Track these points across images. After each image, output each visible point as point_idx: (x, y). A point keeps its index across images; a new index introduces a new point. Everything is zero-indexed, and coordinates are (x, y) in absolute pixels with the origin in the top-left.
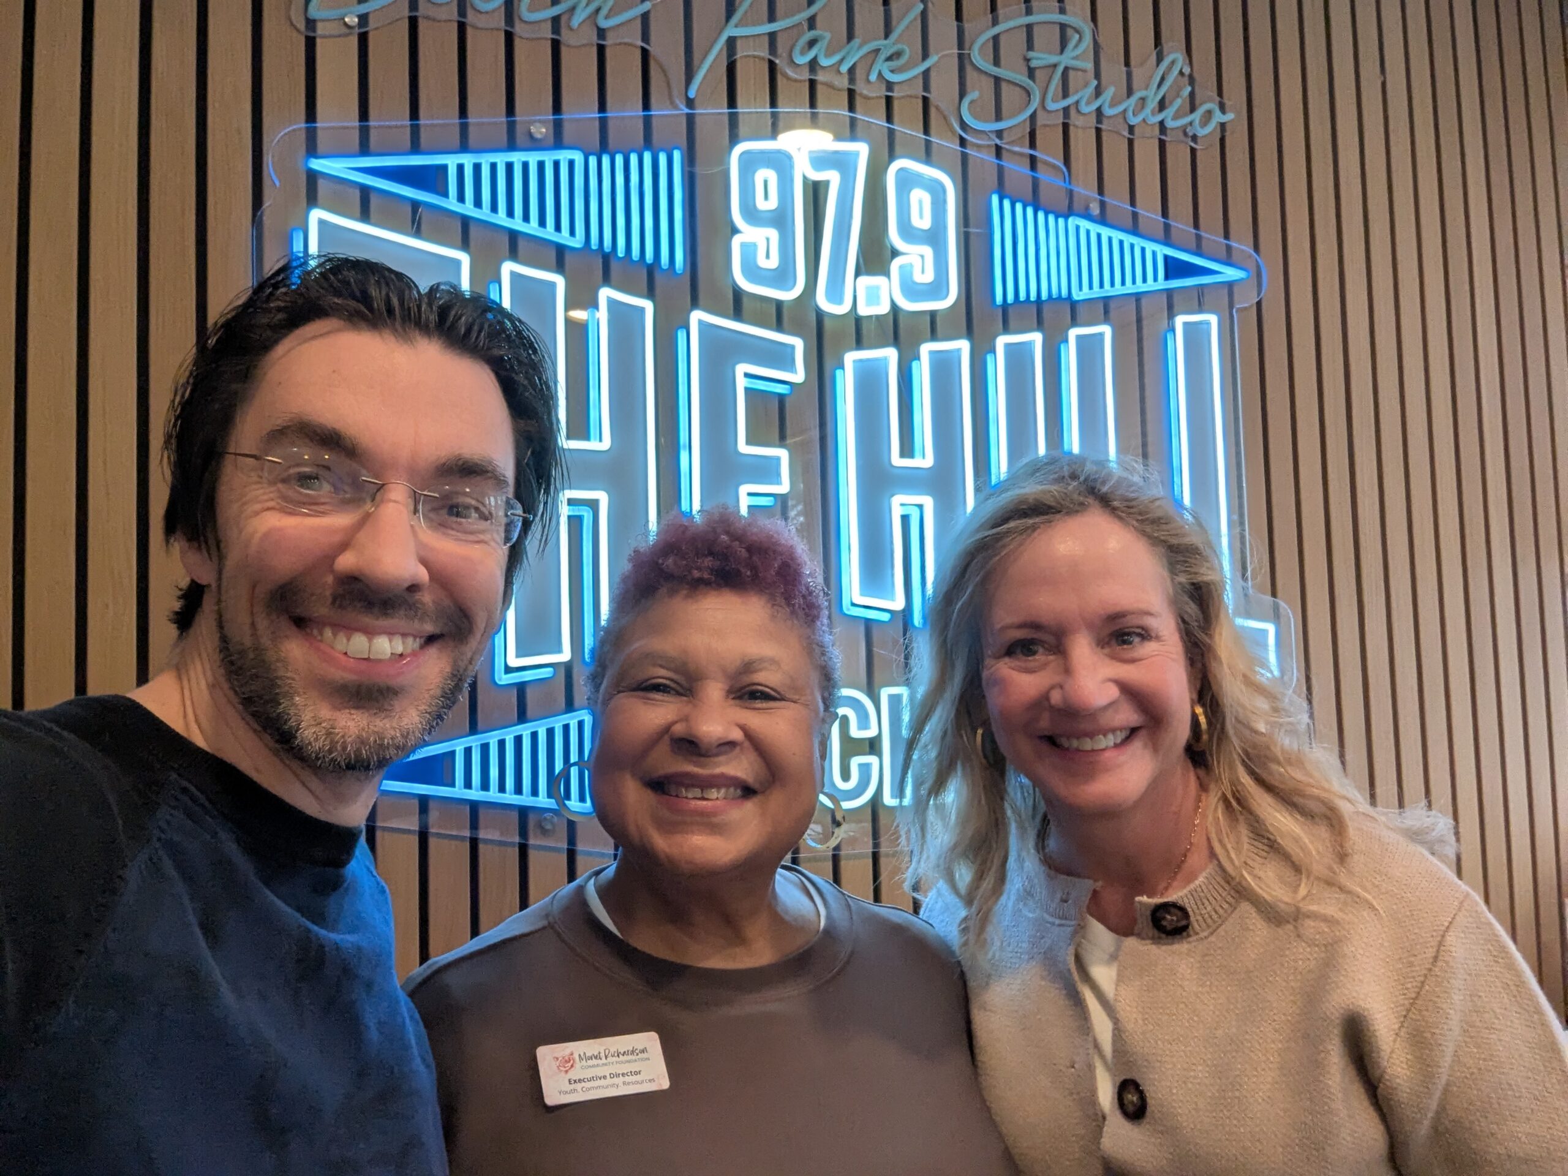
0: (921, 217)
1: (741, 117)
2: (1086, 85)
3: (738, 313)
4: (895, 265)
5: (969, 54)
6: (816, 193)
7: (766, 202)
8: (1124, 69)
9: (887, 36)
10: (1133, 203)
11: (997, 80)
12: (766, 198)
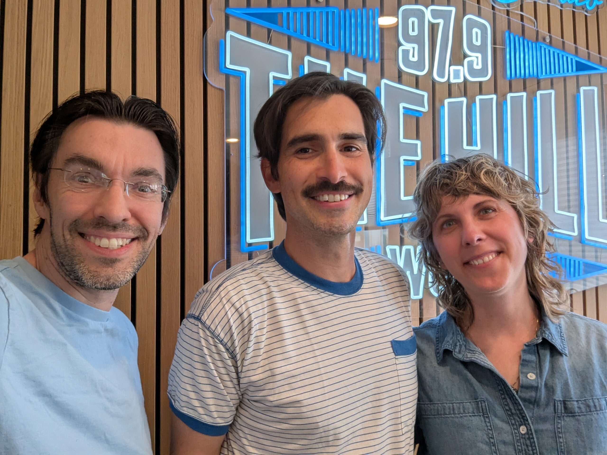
0: (477, 40)
3: (400, 81)
4: (466, 61)
6: (433, 28)
7: (413, 32)
10: (562, 37)
12: (413, 30)
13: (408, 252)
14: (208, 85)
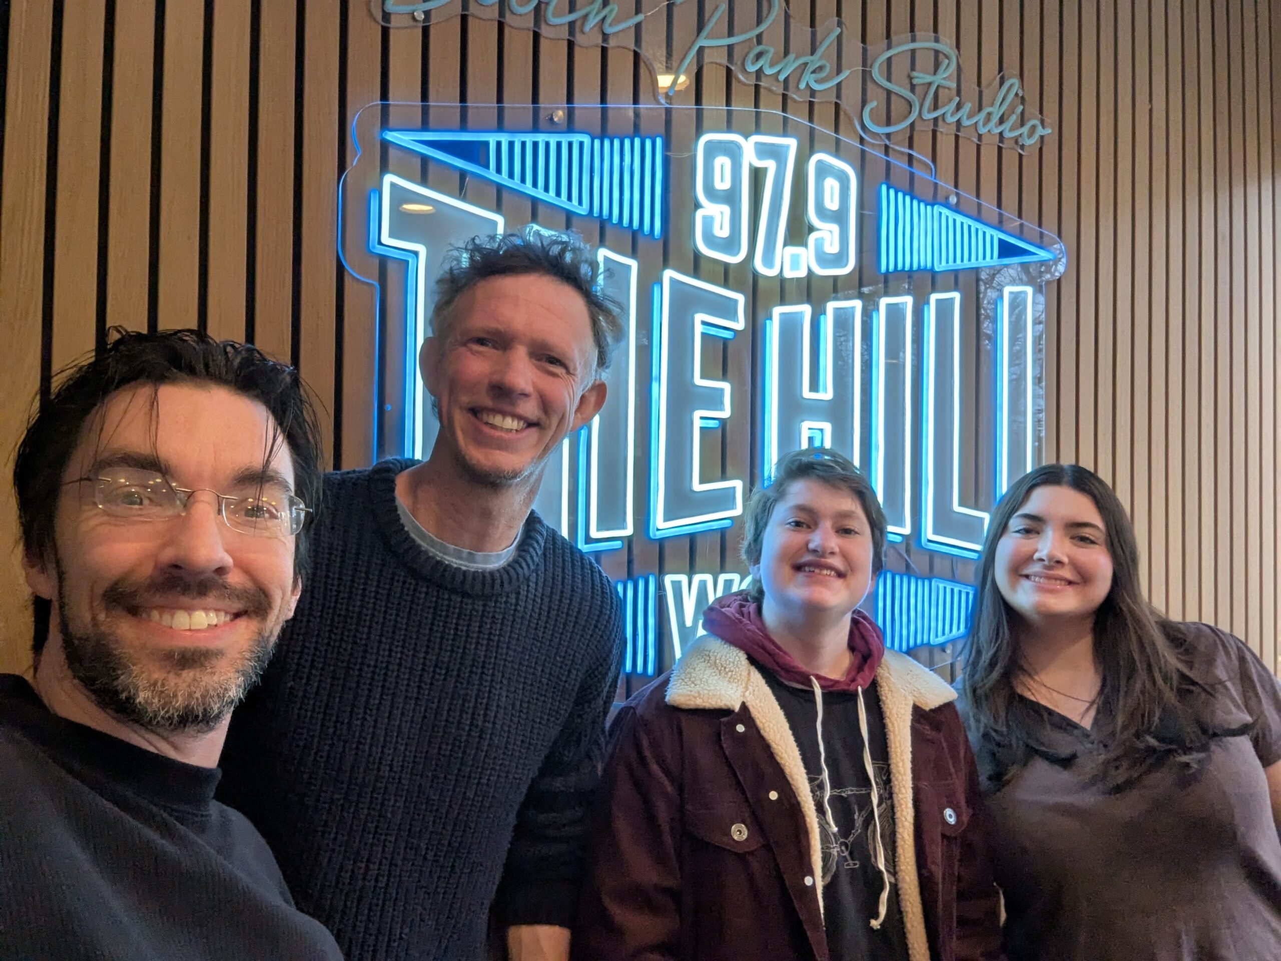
0: (832, 200)
1: (705, 113)
2: (951, 100)
3: (697, 272)
4: (812, 238)
5: (870, 71)
6: (757, 176)
7: (722, 184)
8: (977, 88)
9: (813, 52)
10: (978, 196)
11: (889, 93)
12: (722, 180)
13: (703, 586)
14: (346, 274)
